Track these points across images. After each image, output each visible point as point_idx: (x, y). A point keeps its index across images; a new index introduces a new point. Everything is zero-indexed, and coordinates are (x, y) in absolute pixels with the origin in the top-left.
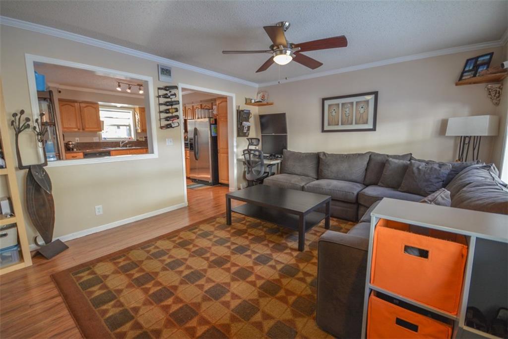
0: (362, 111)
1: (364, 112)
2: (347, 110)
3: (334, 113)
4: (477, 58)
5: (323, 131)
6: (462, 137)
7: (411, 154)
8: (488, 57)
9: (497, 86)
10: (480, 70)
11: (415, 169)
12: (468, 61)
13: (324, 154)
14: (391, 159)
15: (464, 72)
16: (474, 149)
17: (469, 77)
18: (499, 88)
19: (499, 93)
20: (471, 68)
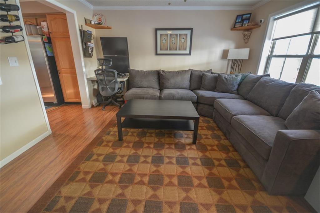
0: (183, 41)
1: (184, 42)
2: (173, 39)
3: (164, 41)
4: (242, 15)
5: (157, 54)
6: (233, 60)
7: (211, 70)
8: (249, 15)
9: (249, 33)
10: (245, 22)
11: (223, 78)
12: (238, 16)
13: (163, 71)
14: (205, 73)
15: (236, 23)
16: (239, 66)
17: (239, 26)
18: (250, 34)
19: (249, 37)
20: (240, 21)
